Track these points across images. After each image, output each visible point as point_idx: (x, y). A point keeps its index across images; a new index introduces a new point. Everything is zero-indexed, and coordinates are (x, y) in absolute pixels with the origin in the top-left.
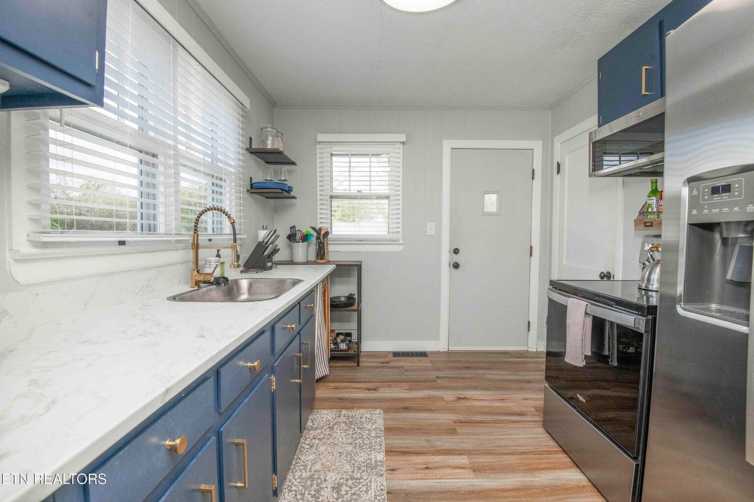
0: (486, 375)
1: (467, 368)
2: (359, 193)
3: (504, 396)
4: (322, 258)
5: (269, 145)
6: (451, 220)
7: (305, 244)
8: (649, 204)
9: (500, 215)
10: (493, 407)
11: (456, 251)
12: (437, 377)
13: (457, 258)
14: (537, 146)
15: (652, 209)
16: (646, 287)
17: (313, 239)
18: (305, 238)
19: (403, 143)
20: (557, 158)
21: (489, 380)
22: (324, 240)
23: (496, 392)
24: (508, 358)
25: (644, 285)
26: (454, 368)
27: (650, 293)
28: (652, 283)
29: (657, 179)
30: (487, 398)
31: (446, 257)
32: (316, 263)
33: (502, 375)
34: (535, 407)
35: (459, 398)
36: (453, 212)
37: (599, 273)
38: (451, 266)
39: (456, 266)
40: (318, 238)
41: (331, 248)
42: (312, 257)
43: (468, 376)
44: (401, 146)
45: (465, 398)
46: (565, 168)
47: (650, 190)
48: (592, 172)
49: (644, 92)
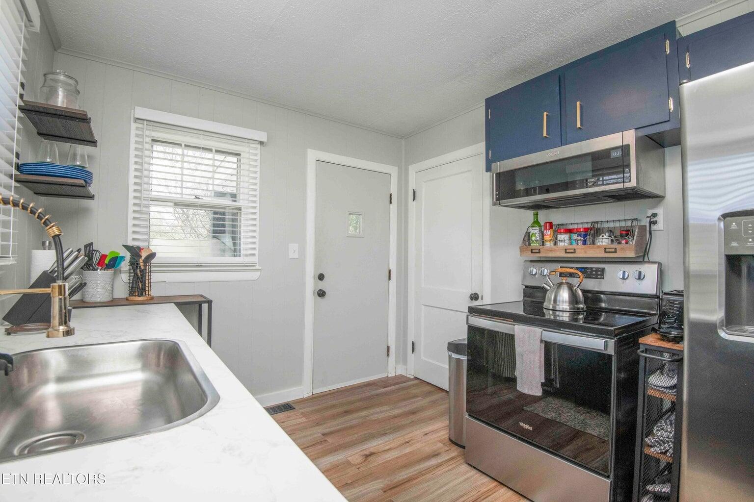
0: (372, 416)
1: (347, 412)
2: (197, 200)
3: (406, 437)
4: (141, 295)
5: (61, 100)
6: (317, 242)
7: (110, 272)
8: (533, 234)
9: (363, 237)
10: (405, 455)
11: (321, 277)
12: (324, 435)
13: (322, 285)
14: (393, 171)
15: (536, 237)
16: (553, 307)
17: (125, 266)
18: (113, 263)
19: (262, 143)
20: (412, 186)
21: (379, 421)
22: (146, 266)
23: (394, 435)
24: (376, 390)
25: (551, 306)
26: (334, 417)
27: (557, 313)
28: (558, 304)
29: (538, 212)
30: (392, 446)
31: (310, 285)
32: (128, 302)
33: (385, 411)
34: (440, 441)
35: (367, 456)
36: (319, 231)
37: (469, 295)
38: (316, 294)
39: (321, 294)
40: (134, 264)
41: (155, 277)
42: (121, 291)
43: (354, 422)
44: (259, 146)
45: (372, 454)
46: (422, 195)
47: (533, 221)
48: (496, 201)
49: (545, 135)
